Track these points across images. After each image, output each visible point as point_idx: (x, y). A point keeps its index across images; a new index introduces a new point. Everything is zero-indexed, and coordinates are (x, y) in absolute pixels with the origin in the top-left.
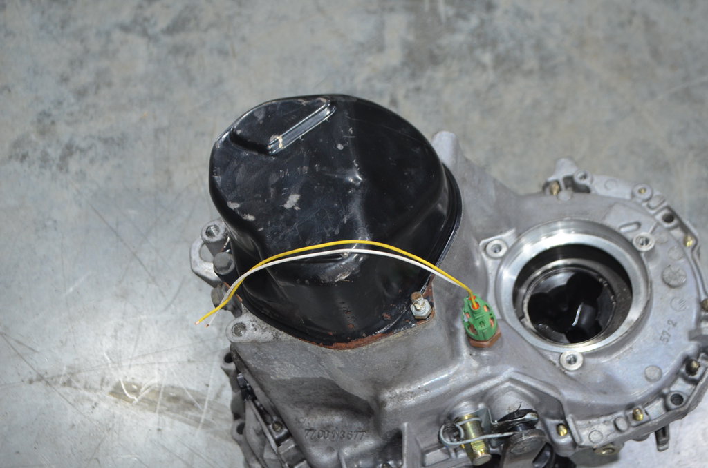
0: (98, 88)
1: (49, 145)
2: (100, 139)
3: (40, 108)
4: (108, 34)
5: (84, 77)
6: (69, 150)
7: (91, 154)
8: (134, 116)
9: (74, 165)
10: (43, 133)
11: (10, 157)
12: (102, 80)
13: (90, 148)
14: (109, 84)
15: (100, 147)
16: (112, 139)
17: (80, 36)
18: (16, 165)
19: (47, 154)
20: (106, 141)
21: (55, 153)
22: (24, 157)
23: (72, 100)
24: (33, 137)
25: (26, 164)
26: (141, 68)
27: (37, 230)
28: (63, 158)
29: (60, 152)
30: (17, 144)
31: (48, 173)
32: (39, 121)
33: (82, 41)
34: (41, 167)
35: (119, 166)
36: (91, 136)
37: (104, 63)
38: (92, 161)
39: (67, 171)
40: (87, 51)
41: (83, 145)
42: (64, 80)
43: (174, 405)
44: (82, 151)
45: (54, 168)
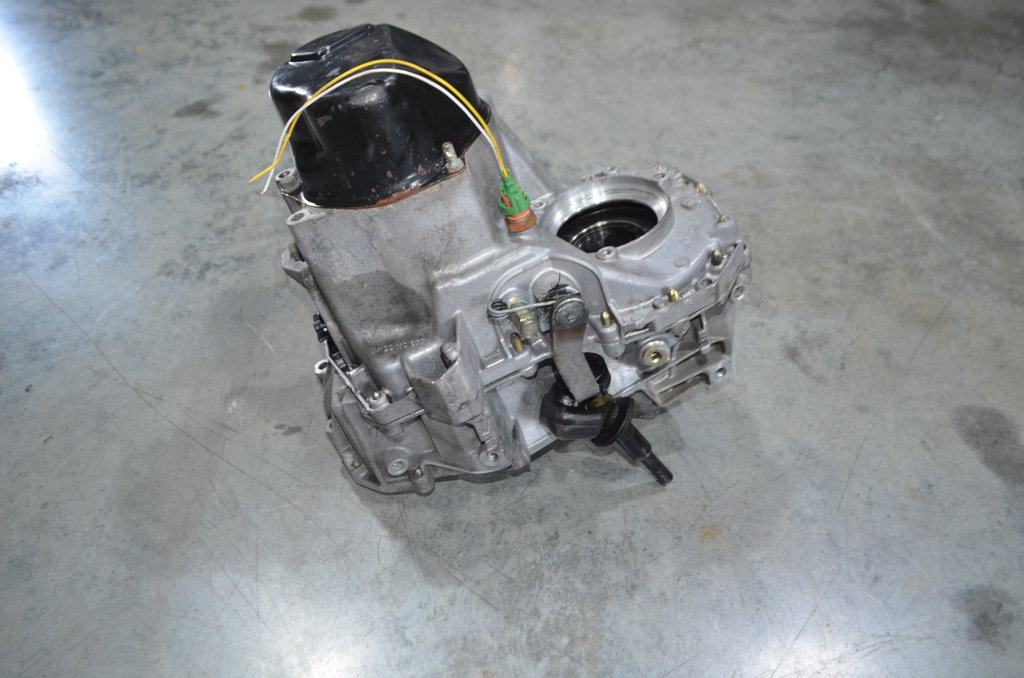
0: (234, 228)
1: (191, 265)
2: (233, 258)
3: (187, 242)
4: (246, 197)
5: (225, 222)
6: (207, 266)
7: (224, 268)
8: (262, 243)
9: (209, 275)
10: (186, 258)
11: (159, 274)
12: (238, 223)
13: (224, 264)
14: (244, 226)
15: (233, 264)
16: (242, 258)
17: (224, 200)
18: (163, 278)
19: (188, 270)
20: (237, 260)
21: (194, 269)
22: (170, 273)
23: (213, 236)
24: (179, 260)
25: (170, 278)
26: (270, 214)
27: (174, 318)
28: (202, 272)
29: (199, 268)
30: (166, 265)
31: (187, 281)
32: (185, 251)
33: (225, 202)
34: (183, 278)
35: (247, 274)
36: (225, 257)
37: (241, 213)
38: (225, 272)
39: (204, 280)
40: (229, 208)
41: (218, 263)
42: (209, 225)
43: (280, 431)
44: (218, 267)
45: (194, 278)
